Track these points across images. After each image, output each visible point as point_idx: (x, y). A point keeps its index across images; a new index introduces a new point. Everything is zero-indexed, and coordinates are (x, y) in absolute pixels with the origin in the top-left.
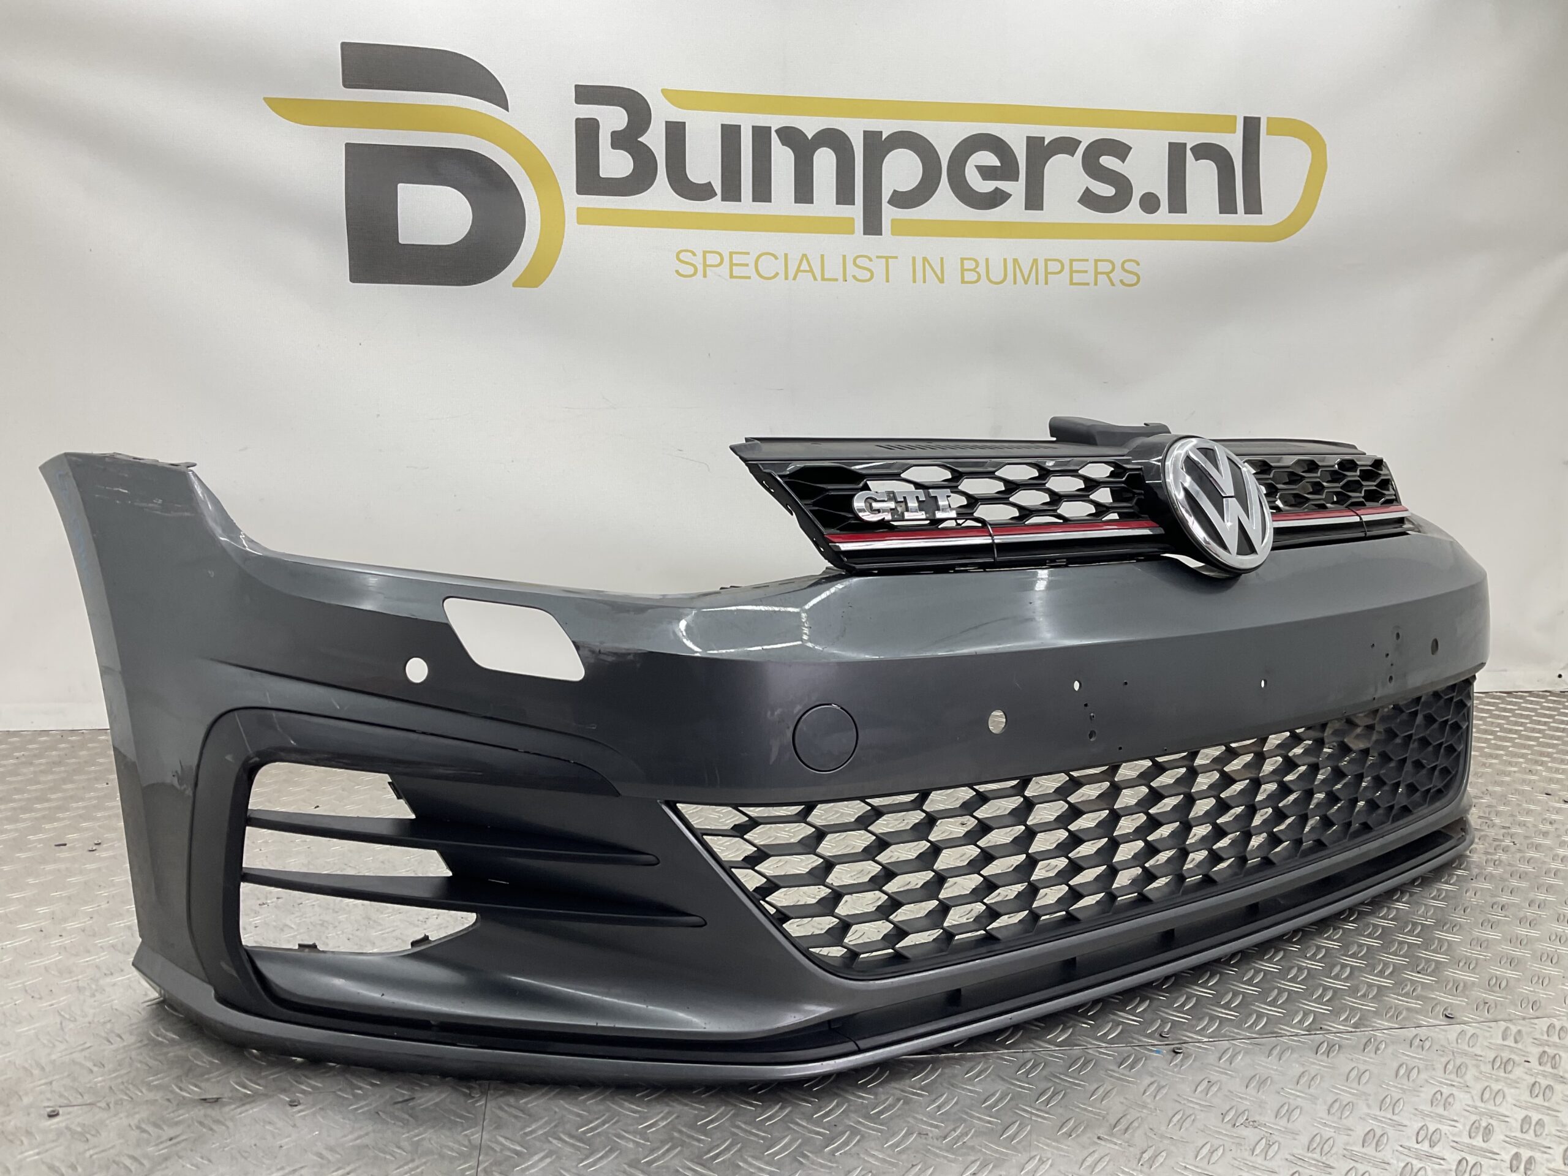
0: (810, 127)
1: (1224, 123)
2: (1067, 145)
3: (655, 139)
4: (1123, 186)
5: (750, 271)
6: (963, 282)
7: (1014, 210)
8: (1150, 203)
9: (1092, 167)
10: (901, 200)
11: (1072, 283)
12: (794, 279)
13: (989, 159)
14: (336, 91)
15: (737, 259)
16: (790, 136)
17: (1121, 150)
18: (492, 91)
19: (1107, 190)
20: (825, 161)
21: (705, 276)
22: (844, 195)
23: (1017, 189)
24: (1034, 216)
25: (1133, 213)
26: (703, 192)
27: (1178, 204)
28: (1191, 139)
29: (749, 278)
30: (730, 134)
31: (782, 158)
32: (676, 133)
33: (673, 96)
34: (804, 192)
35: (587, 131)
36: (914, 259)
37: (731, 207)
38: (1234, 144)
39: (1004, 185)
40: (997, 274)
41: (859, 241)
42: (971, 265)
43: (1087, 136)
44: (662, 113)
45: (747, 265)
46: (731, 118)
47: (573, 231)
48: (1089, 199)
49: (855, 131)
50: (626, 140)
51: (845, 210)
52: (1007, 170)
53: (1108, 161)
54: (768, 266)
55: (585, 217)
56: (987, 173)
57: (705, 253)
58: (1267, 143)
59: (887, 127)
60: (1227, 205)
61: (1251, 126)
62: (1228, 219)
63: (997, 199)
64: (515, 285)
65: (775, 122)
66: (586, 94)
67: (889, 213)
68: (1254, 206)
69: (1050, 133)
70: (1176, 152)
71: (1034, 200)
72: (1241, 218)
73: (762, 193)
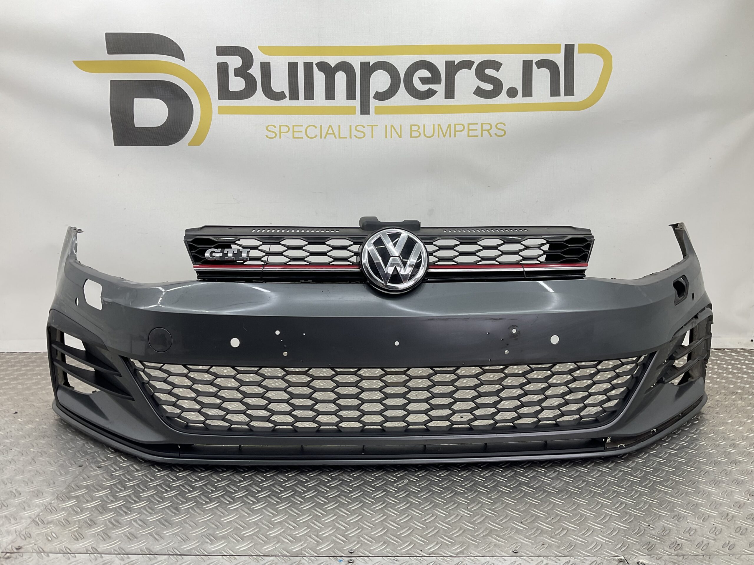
0: (333, 61)
1: (555, 48)
2: (467, 64)
3: (255, 71)
4: (498, 84)
5: (303, 134)
6: (411, 137)
7: (439, 99)
8: (512, 92)
9: (481, 75)
10: (380, 96)
11: (469, 136)
12: (325, 138)
13: (425, 73)
14: (103, 55)
15: (296, 129)
16: (323, 66)
17: (497, 66)
18: (177, 53)
19: (489, 87)
20: (341, 78)
21: (280, 138)
22: (351, 95)
23: (440, 88)
24: (450, 102)
25: (503, 98)
26: (280, 96)
27: (528, 92)
28: (535, 58)
29: (302, 138)
30: (293, 67)
31: (319, 78)
32: (266, 68)
33: (264, 50)
34: (330, 94)
35: (223, 69)
36: (386, 126)
37: (294, 103)
38: (559, 59)
39: (433, 87)
40: (429, 133)
41: (358, 118)
42: (415, 128)
43: (477, 59)
44: (258, 58)
45: (301, 132)
46: (293, 59)
47: (216, 117)
48: (479, 92)
49: (356, 62)
50: (241, 72)
51: (351, 103)
52: (435, 78)
53: (489, 72)
54: (312, 132)
55: (222, 110)
56: (424, 81)
57: (280, 126)
58: (577, 56)
59: (372, 60)
60: (555, 92)
61: (569, 50)
62: (556, 99)
63: (430, 93)
64: (189, 145)
65: (315, 60)
66: (222, 51)
67: (374, 103)
68: (570, 91)
69: (457, 59)
70: (527, 66)
71: (450, 93)
72: (563, 98)
73: (309, 95)
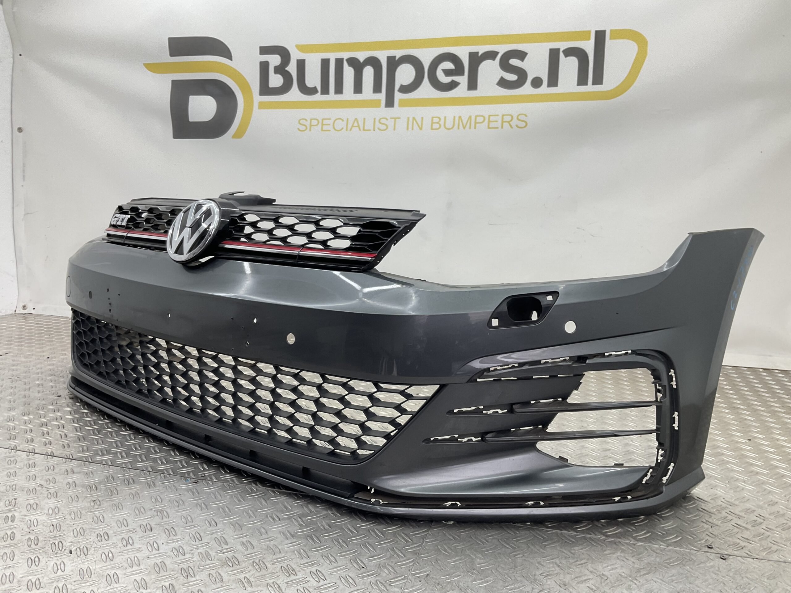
0: (362, 56)
1: (584, 35)
2: (491, 55)
3: (292, 68)
4: (522, 75)
5: (330, 127)
6: (432, 129)
7: (462, 91)
8: (537, 82)
9: (505, 65)
10: (405, 89)
11: (489, 128)
12: (351, 130)
13: (448, 65)
14: (166, 57)
15: (325, 122)
16: (353, 62)
17: (521, 55)
18: (226, 53)
19: (512, 77)
20: (368, 72)
21: (310, 130)
22: (377, 89)
23: (463, 80)
24: (473, 93)
25: (527, 89)
26: (312, 91)
27: (553, 81)
28: (563, 46)
29: (330, 130)
30: (325, 63)
31: (349, 73)
32: (301, 64)
33: (301, 48)
34: (358, 89)
35: (264, 66)
36: (408, 118)
37: (325, 98)
38: (589, 47)
39: (456, 78)
40: (449, 124)
41: (383, 111)
42: (436, 120)
43: (502, 49)
44: (295, 55)
45: (329, 125)
46: (325, 56)
47: (256, 112)
48: (503, 83)
49: (383, 56)
50: (281, 70)
51: (377, 96)
52: (458, 70)
53: (514, 62)
54: (339, 125)
55: (262, 106)
56: (448, 73)
57: (311, 119)
58: (609, 44)
59: (398, 53)
60: (582, 80)
61: (600, 36)
62: (583, 88)
63: (453, 85)
65: (345, 55)
66: (264, 50)
67: (398, 96)
68: (598, 79)
69: (481, 49)
70: (554, 55)
71: (472, 85)
72: (590, 87)
73: (339, 90)
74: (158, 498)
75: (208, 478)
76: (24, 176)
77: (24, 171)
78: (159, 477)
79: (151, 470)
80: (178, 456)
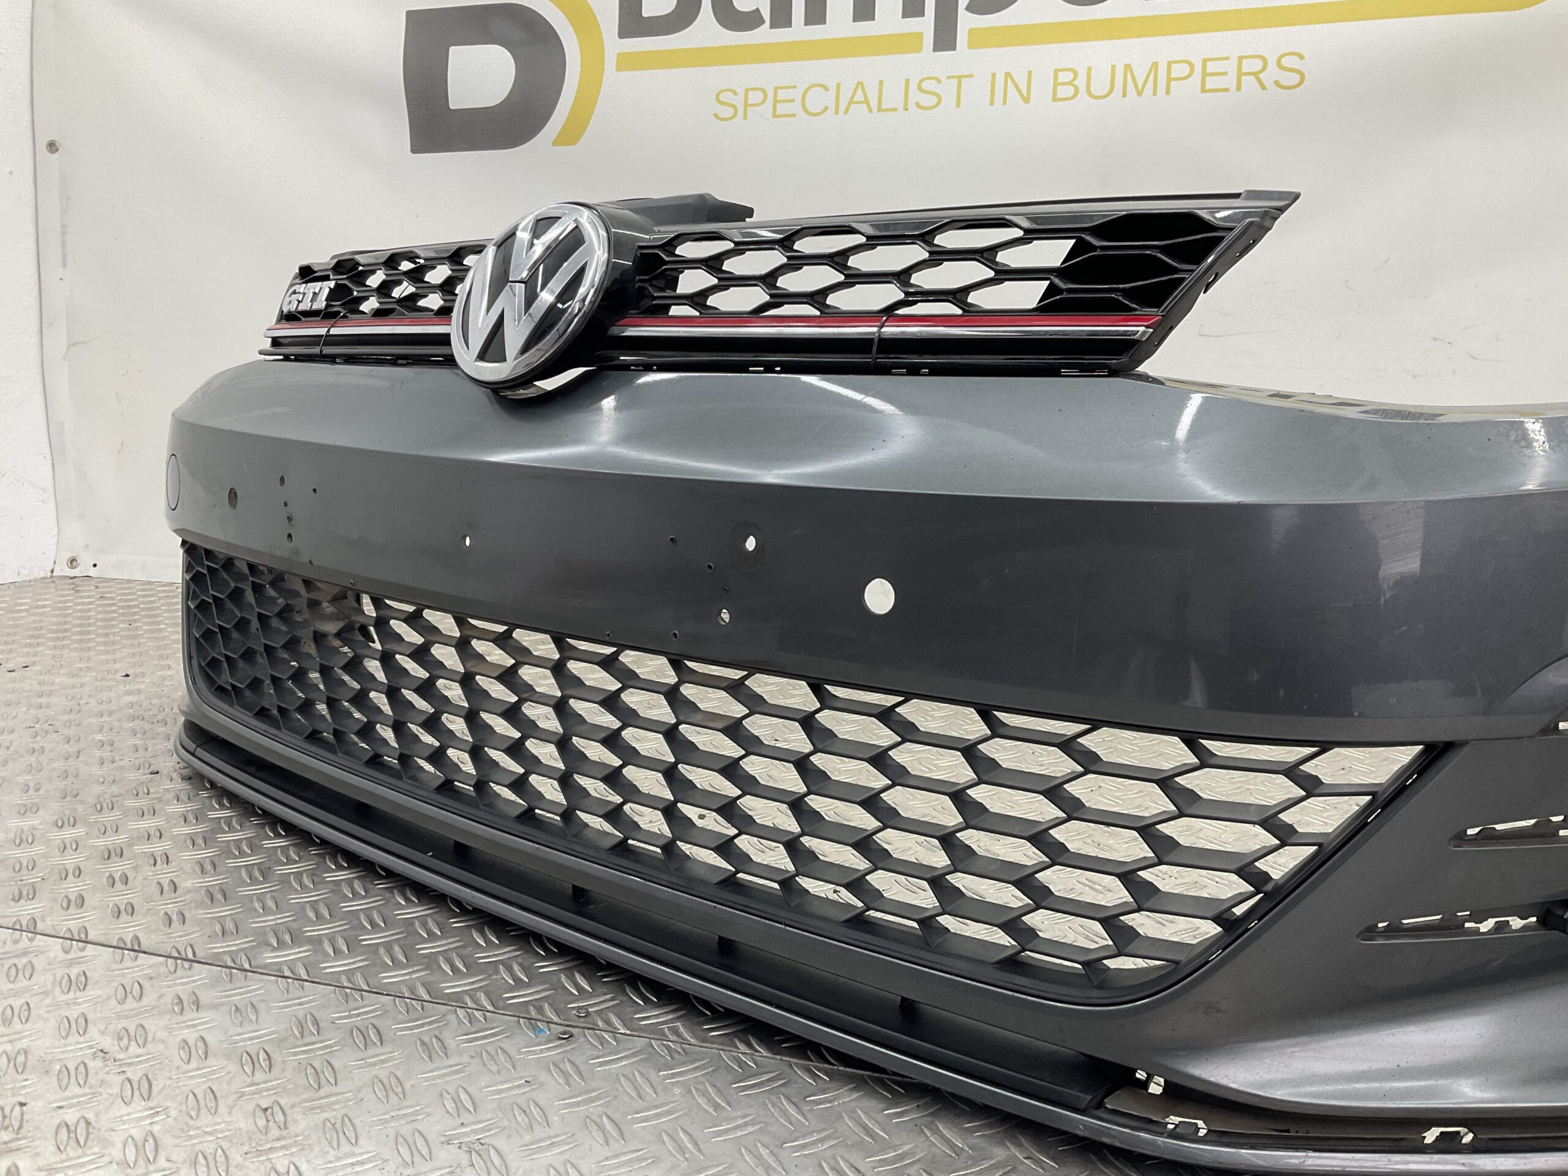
5: (796, 107)
6: (1055, 99)
10: (983, 4)
12: (846, 112)
15: (782, 95)
22: (912, 6)
24: (1158, 7)
26: (750, 21)
34: (864, 7)
36: (994, 75)
37: (780, 34)
40: (1100, 86)
41: (928, 61)
42: (1067, 77)
47: (611, 78)
51: (913, 24)
54: (816, 100)
57: (747, 90)
67: (966, 22)
73: (816, 13)
74: (463, 1096)
75: (600, 1024)
76: (64, 256)
77: (63, 245)
78: (452, 1018)
79: (426, 997)
80: (497, 947)
